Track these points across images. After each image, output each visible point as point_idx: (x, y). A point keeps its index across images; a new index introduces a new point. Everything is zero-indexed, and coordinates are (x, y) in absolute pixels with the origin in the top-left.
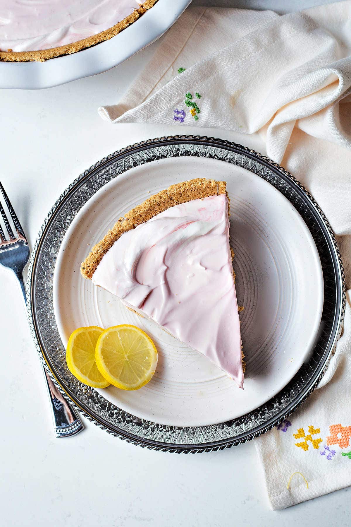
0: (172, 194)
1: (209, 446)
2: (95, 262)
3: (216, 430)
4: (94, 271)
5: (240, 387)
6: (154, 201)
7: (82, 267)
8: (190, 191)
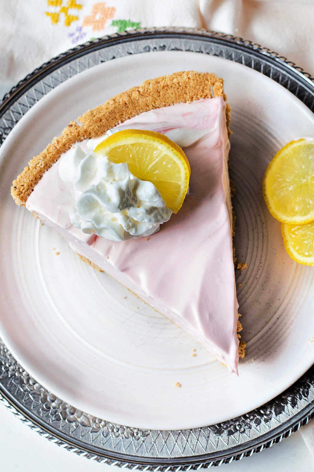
0: (146, 91)
1: (186, 462)
2: (32, 181)
3: (198, 440)
4: (30, 193)
5: (233, 371)
6: (121, 100)
7: (14, 185)
8: (173, 88)
